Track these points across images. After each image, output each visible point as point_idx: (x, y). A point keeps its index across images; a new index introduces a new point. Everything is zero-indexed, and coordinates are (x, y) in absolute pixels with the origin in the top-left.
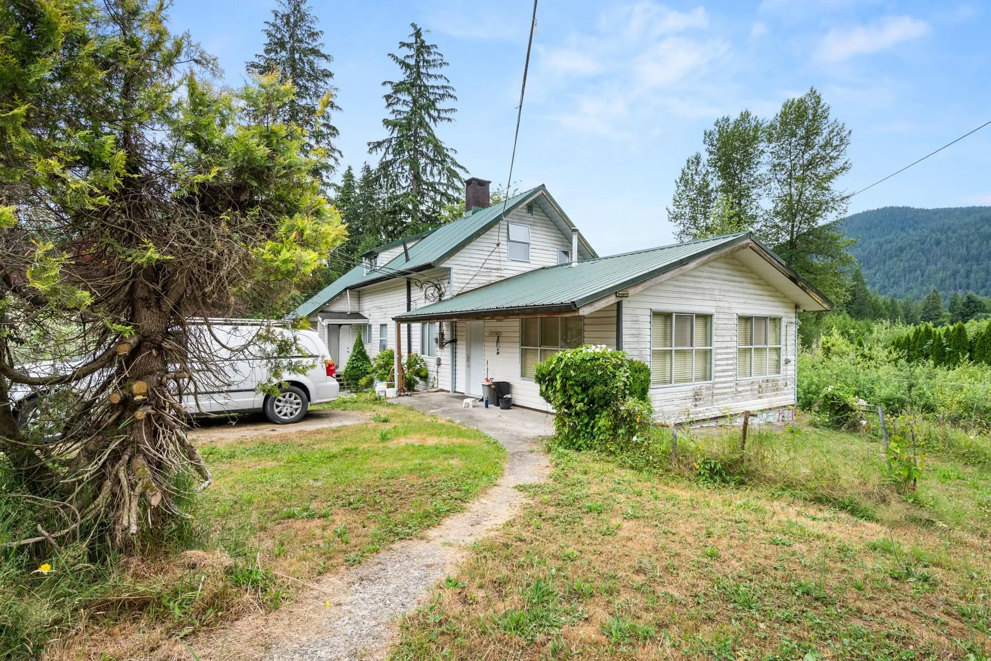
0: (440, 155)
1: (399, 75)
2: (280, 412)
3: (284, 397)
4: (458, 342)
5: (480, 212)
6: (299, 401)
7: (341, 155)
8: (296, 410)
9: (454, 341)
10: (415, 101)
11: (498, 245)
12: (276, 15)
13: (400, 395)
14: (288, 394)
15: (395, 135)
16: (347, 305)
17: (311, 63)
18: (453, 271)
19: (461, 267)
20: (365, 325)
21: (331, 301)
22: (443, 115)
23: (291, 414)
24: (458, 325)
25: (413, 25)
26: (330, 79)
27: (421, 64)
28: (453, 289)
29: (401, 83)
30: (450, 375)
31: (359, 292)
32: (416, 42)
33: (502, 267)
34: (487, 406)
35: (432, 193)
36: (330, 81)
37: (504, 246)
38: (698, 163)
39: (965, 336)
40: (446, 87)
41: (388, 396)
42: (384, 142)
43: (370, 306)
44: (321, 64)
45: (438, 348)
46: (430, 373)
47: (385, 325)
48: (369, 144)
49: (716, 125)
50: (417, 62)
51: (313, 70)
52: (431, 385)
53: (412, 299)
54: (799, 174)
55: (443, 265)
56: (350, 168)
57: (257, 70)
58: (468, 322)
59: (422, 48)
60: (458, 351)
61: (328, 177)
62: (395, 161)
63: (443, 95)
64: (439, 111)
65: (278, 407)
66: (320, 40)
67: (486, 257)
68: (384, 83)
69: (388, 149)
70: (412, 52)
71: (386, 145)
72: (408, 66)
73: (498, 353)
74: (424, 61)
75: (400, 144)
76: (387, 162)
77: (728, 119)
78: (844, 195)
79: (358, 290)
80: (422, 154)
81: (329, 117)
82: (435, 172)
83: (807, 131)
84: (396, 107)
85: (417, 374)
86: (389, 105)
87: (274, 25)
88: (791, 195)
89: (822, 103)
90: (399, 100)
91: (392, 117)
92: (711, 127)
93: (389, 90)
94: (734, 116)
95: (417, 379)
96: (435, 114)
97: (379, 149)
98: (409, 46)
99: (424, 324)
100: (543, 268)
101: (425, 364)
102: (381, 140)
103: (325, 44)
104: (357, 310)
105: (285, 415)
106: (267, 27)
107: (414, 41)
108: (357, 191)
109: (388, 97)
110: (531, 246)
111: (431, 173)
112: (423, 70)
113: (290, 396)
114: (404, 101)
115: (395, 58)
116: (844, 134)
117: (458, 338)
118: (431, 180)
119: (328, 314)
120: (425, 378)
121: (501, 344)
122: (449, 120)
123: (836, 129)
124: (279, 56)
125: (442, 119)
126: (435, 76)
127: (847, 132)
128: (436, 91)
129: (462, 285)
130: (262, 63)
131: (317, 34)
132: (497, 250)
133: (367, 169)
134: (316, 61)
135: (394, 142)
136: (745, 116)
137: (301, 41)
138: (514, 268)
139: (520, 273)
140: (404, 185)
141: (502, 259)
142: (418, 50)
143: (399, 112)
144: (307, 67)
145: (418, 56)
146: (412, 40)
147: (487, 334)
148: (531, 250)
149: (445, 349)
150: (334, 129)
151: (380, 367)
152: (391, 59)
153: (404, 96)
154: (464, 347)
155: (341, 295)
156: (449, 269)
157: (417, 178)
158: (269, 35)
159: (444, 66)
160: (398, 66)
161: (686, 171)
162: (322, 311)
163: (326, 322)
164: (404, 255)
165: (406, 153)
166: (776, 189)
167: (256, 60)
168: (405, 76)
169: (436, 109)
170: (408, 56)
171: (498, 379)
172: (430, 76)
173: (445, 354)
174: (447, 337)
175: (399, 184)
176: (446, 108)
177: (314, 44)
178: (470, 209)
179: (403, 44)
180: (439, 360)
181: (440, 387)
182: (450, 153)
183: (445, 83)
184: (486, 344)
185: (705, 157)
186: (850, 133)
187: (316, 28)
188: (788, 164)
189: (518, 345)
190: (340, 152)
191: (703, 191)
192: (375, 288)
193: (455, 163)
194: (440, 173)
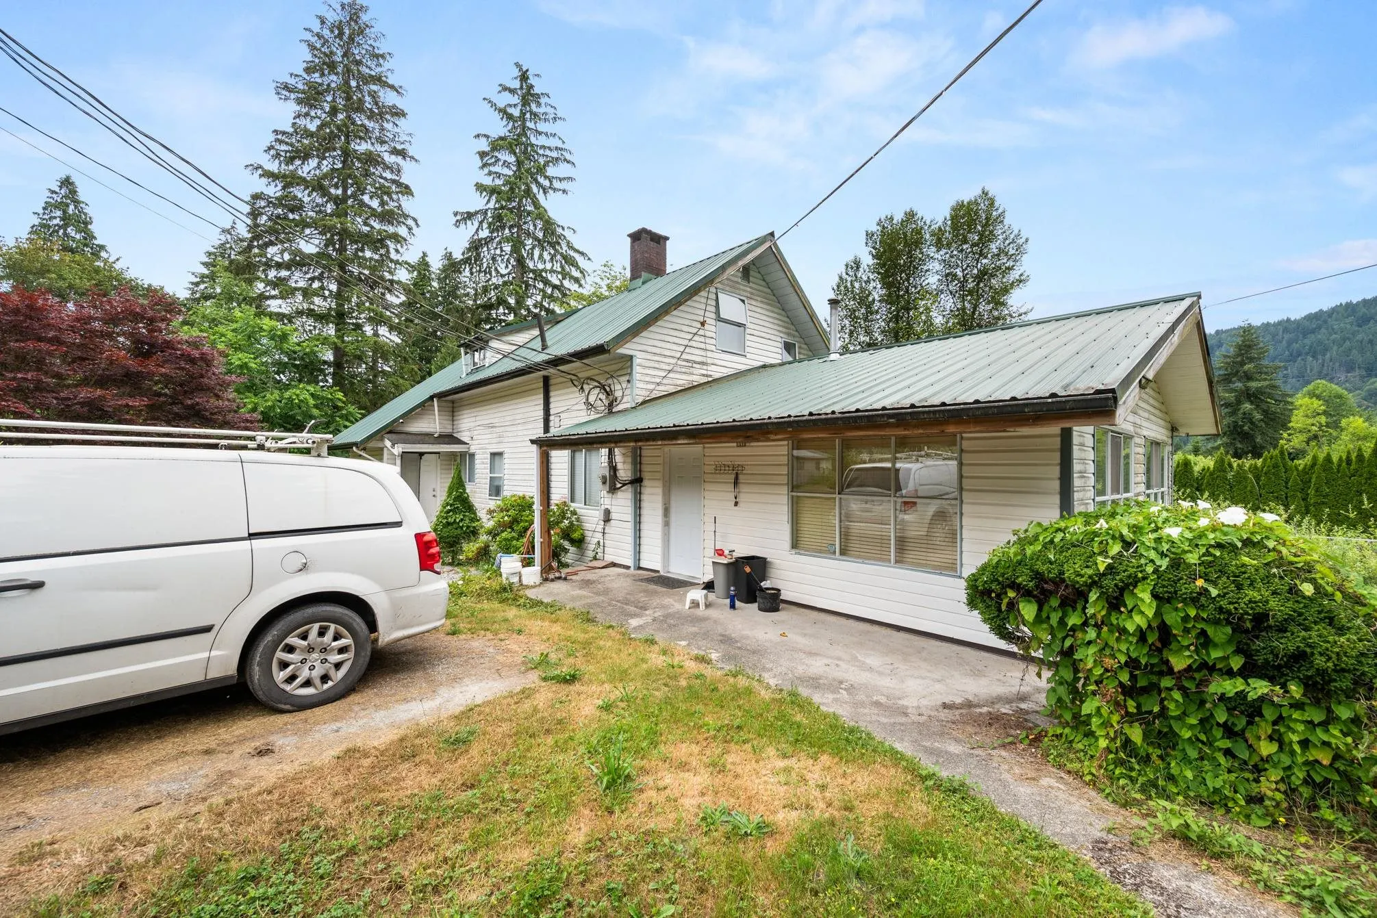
0: (551, 236)
1: (499, 128)
2: (292, 678)
3: (304, 637)
4: (645, 483)
5: (653, 282)
6: (346, 641)
7: (417, 225)
8: (338, 666)
9: (637, 481)
10: (519, 163)
11: (703, 324)
12: (323, 22)
13: (546, 580)
14: (316, 626)
15: (491, 205)
16: (433, 423)
17: (373, 95)
18: (636, 361)
19: (649, 357)
20: (463, 455)
21: (408, 415)
22: (556, 184)
23: (325, 678)
24: (644, 453)
25: (517, 65)
26: (402, 119)
27: (528, 115)
28: (637, 391)
29: (501, 138)
30: (630, 540)
31: (453, 402)
32: (521, 88)
33: (709, 361)
34: (733, 606)
35: (541, 285)
36: (401, 122)
37: (711, 327)
38: (858, 268)
39: (1192, 472)
40: (561, 149)
41: (525, 582)
42: (477, 213)
43: (472, 424)
44: (388, 98)
45: (604, 493)
46: (588, 534)
47: (500, 454)
48: (456, 214)
49: (878, 224)
50: (523, 114)
51: (376, 103)
52: (590, 554)
53: (552, 412)
54: (971, 285)
55: (621, 351)
56: (425, 255)
57: (293, 96)
58: (666, 449)
59: (528, 96)
60: (644, 497)
61: (397, 251)
62: (492, 239)
63: (557, 159)
64: (550, 179)
65: (284, 665)
66: (386, 65)
67: (686, 342)
68: (478, 136)
69: (481, 223)
70: (515, 100)
71: (480, 217)
72: (510, 117)
73: (736, 504)
74: (531, 113)
75: (499, 218)
76: (480, 240)
77: (892, 219)
78: (1022, 310)
79: (452, 400)
80: (528, 234)
81: (399, 171)
82: (546, 256)
83: (981, 235)
84: (493, 169)
85: (566, 535)
86: (485, 165)
87: (319, 36)
88: (964, 309)
89: (997, 204)
90: (498, 160)
91: (488, 181)
92: (874, 228)
93: (484, 145)
94: (899, 217)
95: (566, 544)
96: (546, 183)
97: (469, 222)
98: (512, 91)
99: (573, 452)
100: (764, 366)
101: (578, 520)
102: (472, 210)
103: (394, 70)
104: (448, 430)
105: (308, 683)
106: (308, 36)
107: (518, 87)
108: (435, 284)
109: (482, 155)
110: (748, 331)
111: (541, 256)
112: (530, 124)
113: (322, 633)
114: (505, 161)
115: (493, 104)
116: (1021, 241)
117: (646, 475)
118: (540, 266)
119: (403, 436)
120: (579, 543)
121: (743, 488)
122: (564, 191)
123: (1012, 236)
124: (326, 80)
125: (555, 190)
126: (546, 134)
127: (1023, 240)
128: (548, 152)
129: (651, 387)
130: (300, 86)
131: (382, 56)
132: (701, 332)
133: (449, 256)
134: (381, 94)
135: (489, 215)
136: (910, 216)
137: (359, 63)
138: (724, 365)
139: (731, 372)
140: (504, 271)
141: (709, 347)
142: (523, 98)
143: (499, 175)
144: (367, 98)
145: (523, 105)
146: (516, 84)
147: (708, 469)
148: (748, 337)
149: (620, 494)
150: (407, 187)
151: (503, 526)
152: (488, 106)
153: (505, 156)
154: (659, 491)
155: (423, 407)
156: (631, 357)
157: (521, 262)
158: (312, 47)
159: (558, 122)
160: (497, 116)
161: (845, 276)
162: (392, 430)
163: (398, 450)
164: (539, 339)
165: (507, 231)
166: (948, 302)
167: (292, 81)
168: (506, 130)
169: (546, 177)
170: (510, 106)
171: (742, 551)
172: (541, 133)
173: (621, 504)
174: (624, 472)
175: (496, 269)
176: (561, 176)
177: (379, 70)
178: (640, 277)
179: (505, 89)
180: (607, 513)
181: (609, 558)
182: (567, 233)
183: (560, 145)
184: (708, 486)
185: (867, 260)
186: (1027, 240)
187: (382, 48)
188: (960, 274)
189: (785, 490)
190: (415, 220)
191: (863, 299)
192: (482, 395)
193: (571, 247)
194: (552, 259)
